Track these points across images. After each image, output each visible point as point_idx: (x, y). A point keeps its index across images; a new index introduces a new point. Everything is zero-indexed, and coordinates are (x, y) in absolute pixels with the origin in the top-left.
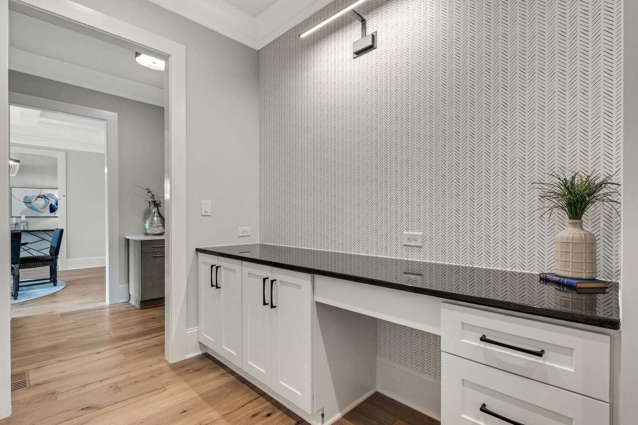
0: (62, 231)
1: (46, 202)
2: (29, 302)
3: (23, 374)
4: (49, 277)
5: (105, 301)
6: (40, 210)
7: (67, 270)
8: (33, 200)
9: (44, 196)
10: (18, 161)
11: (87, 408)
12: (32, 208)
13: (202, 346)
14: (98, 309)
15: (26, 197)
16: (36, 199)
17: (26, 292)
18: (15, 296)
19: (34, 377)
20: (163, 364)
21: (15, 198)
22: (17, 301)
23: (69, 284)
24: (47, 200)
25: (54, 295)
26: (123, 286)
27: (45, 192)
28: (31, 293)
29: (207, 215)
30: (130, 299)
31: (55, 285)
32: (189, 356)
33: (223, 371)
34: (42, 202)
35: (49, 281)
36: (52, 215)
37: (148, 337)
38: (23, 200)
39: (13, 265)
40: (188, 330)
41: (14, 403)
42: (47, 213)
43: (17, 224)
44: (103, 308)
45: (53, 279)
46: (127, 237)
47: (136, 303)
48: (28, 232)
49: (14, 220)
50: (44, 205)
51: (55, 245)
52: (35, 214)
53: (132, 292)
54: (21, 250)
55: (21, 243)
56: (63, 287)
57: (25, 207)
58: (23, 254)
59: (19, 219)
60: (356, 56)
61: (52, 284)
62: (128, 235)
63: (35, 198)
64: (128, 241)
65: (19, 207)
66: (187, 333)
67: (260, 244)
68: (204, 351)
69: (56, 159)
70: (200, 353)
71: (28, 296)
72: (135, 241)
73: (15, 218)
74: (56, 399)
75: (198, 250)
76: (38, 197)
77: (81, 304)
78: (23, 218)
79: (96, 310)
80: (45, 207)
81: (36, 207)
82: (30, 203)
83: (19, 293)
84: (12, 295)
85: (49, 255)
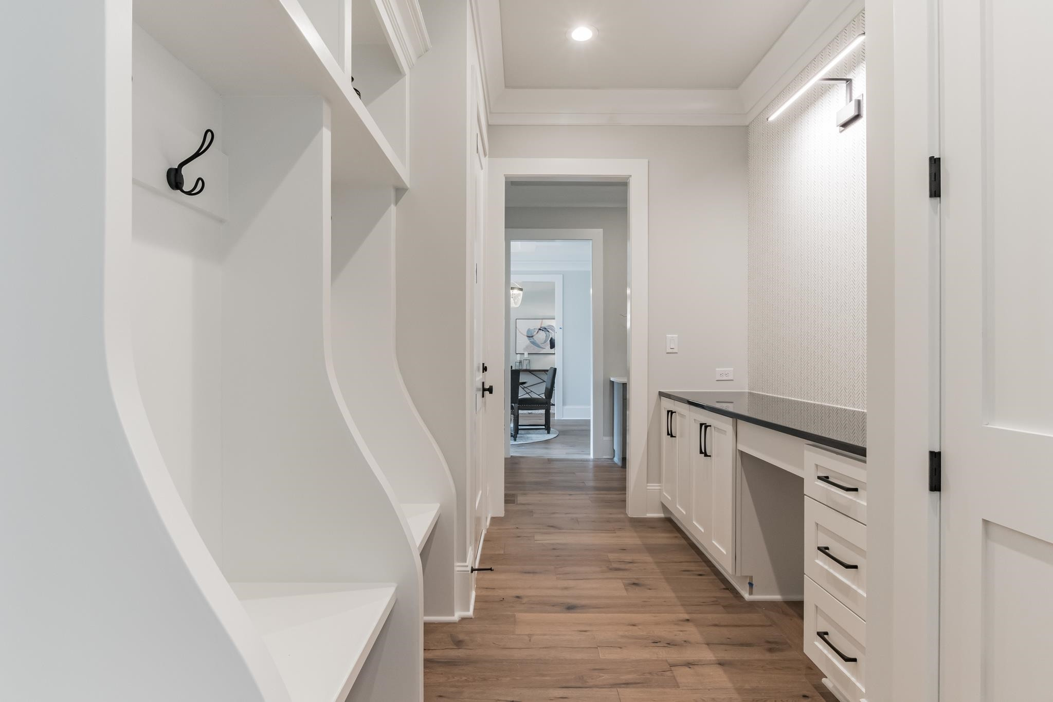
0: (555, 370)
1: (546, 336)
2: (526, 445)
3: (513, 495)
4: (544, 423)
5: (589, 454)
6: (541, 346)
7: (562, 419)
8: (535, 333)
9: (545, 328)
10: (521, 289)
11: (552, 526)
12: (534, 343)
13: (665, 508)
14: (581, 461)
15: (529, 330)
16: (538, 332)
17: (525, 436)
18: (514, 436)
19: (521, 499)
20: (622, 516)
21: (520, 332)
22: (515, 443)
23: (562, 433)
24: (547, 332)
25: (547, 442)
26: (607, 439)
27: (546, 323)
28: (528, 437)
29: (674, 352)
30: (614, 457)
31: (549, 433)
32: (649, 515)
33: (678, 535)
34: (542, 335)
35: (544, 427)
36: (552, 351)
37: (617, 493)
38: (526, 334)
39: (513, 404)
40: (648, 485)
41: (506, 510)
42: (547, 349)
43: (520, 362)
44: (587, 461)
45: (547, 427)
46: (612, 379)
47: (619, 460)
48: (531, 372)
49: (518, 358)
50: (544, 340)
51: (549, 386)
52: (536, 350)
53: (615, 448)
54: (520, 388)
55: (520, 381)
56: (555, 436)
57: (527, 341)
58: (522, 394)
59: (522, 356)
60: (842, 128)
61: (546, 431)
62: (613, 377)
63: (536, 332)
64: (612, 383)
65: (523, 343)
66: (648, 488)
67: (749, 393)
68: (668, 516)
69: (553, 284)
70: (662, 515)
71: (525, 439)
72: (618, 383)
73: (519, 355)
74: (533, 516)
75: (661, 394)
76: (540, 329)
77: (567, 453)
78: (526, 356)
79: (579, 461)
80: (545, 342)
81: (538, 342)
82: (532, 337)
83: (518, 436)
84: (511, 436)
85: (544, 398)
